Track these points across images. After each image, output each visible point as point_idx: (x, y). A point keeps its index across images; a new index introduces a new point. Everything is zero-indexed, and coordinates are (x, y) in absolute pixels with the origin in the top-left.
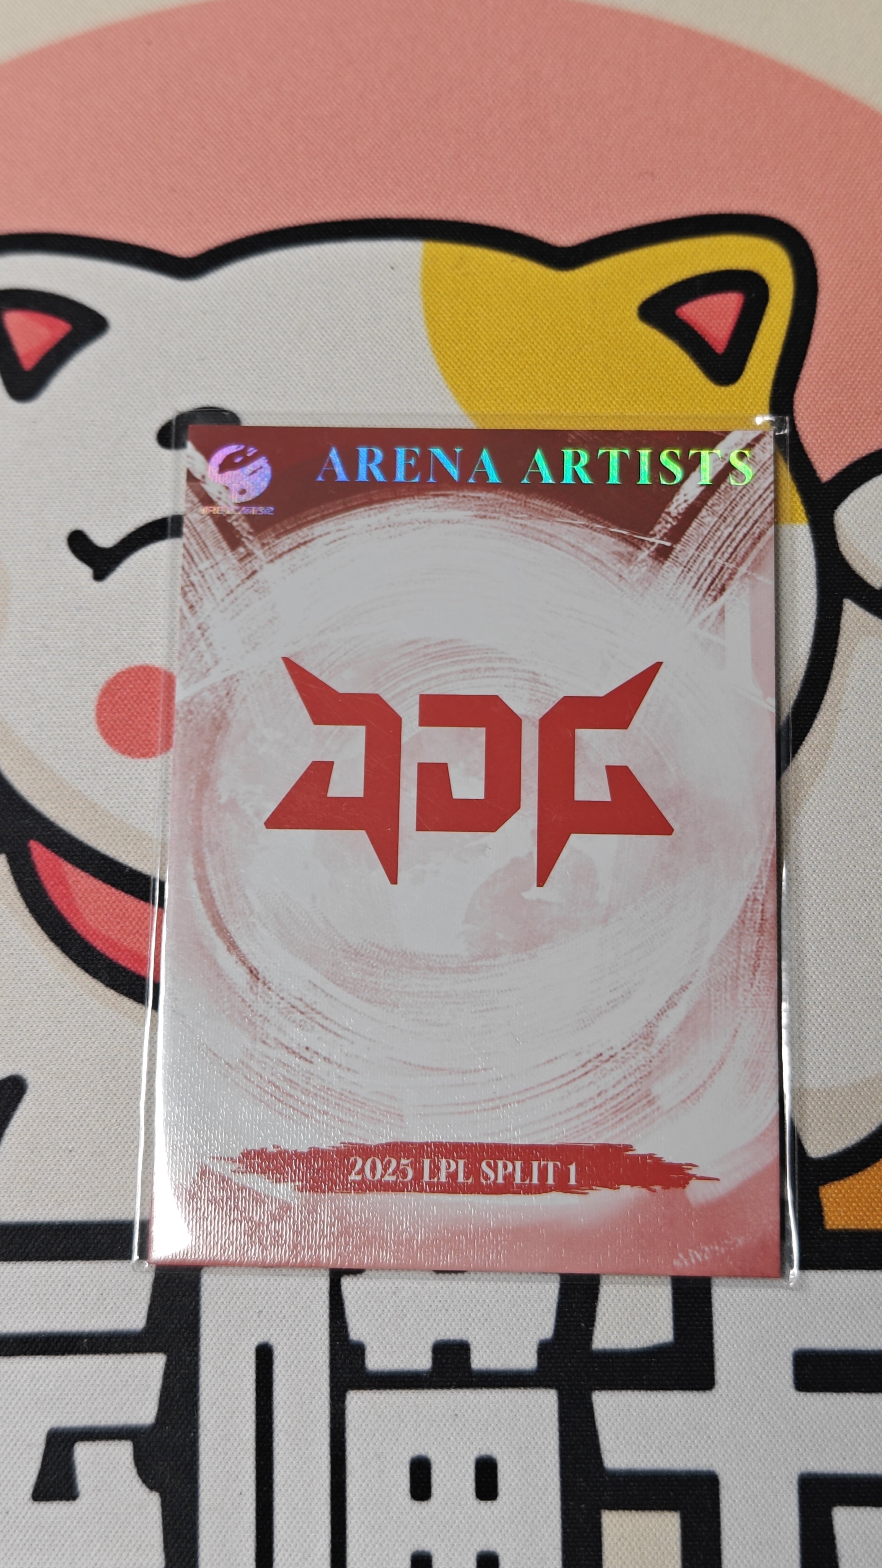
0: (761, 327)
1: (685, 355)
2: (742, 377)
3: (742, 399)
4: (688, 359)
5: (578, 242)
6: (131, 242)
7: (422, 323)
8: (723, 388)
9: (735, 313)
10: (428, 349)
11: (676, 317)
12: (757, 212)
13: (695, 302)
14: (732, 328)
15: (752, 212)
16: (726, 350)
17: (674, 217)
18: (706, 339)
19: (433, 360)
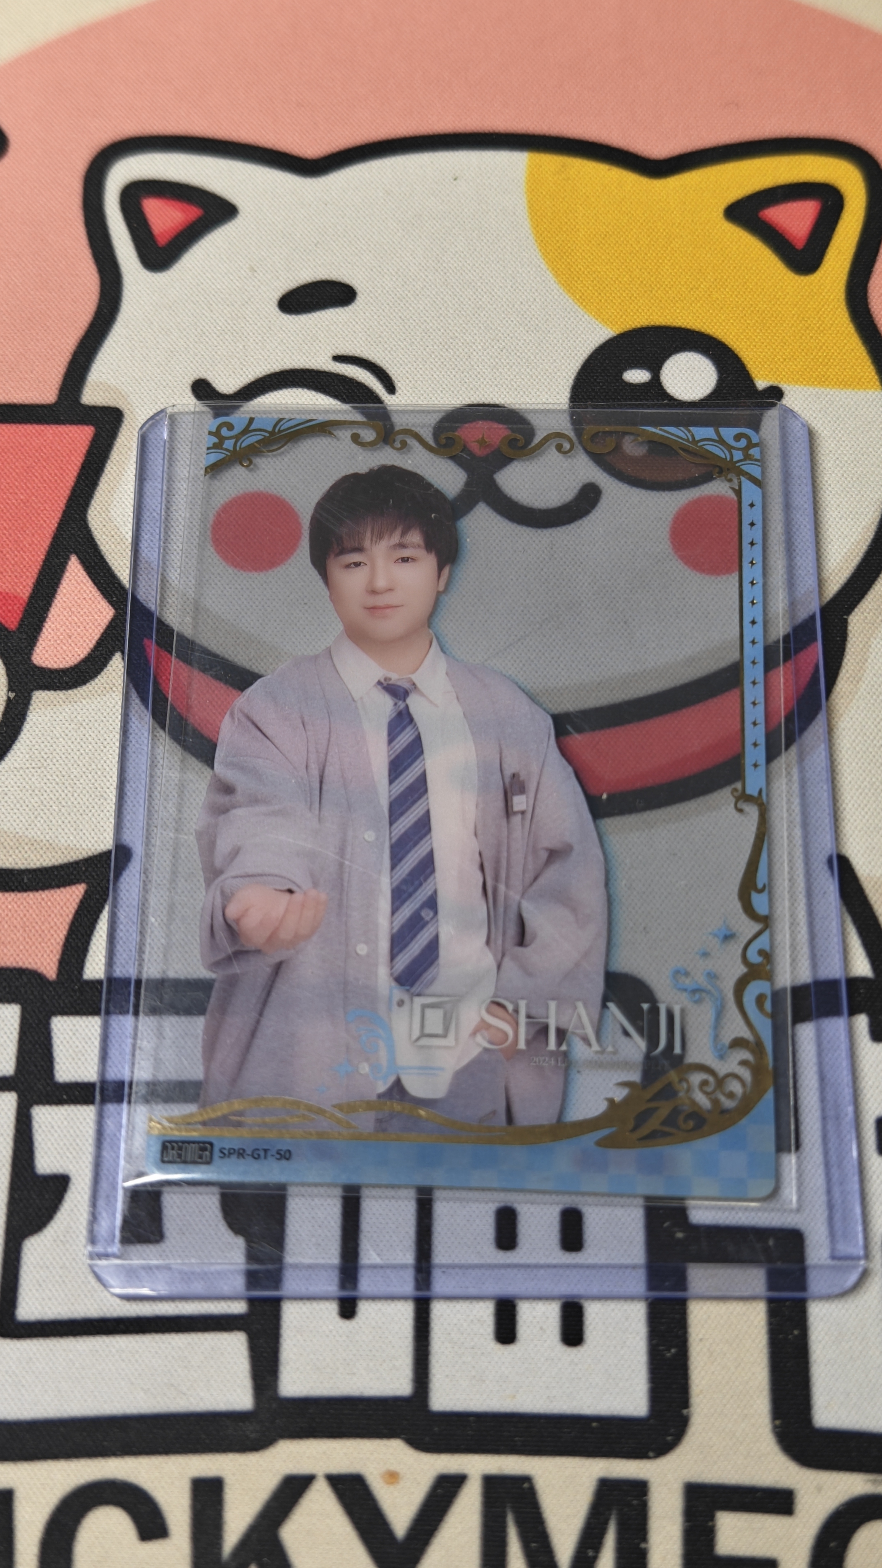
0: (837, 229)
1: (768, 250)
2: (820, 269)
3: (820, 287)
4: (770, 252)
5: (669, 156)
6: (260, 145)
7: (525, 217)
8: (802, 278)
9: (813, 217)
10: (531, 238)
11: (759, 219)
12: (832, 137)
13: (776, 207)
14: (810, 229)
15: (827, 137)
16: (805, 246)
17: (756, 139)
18: (787, 237)
19: (535, 247)
